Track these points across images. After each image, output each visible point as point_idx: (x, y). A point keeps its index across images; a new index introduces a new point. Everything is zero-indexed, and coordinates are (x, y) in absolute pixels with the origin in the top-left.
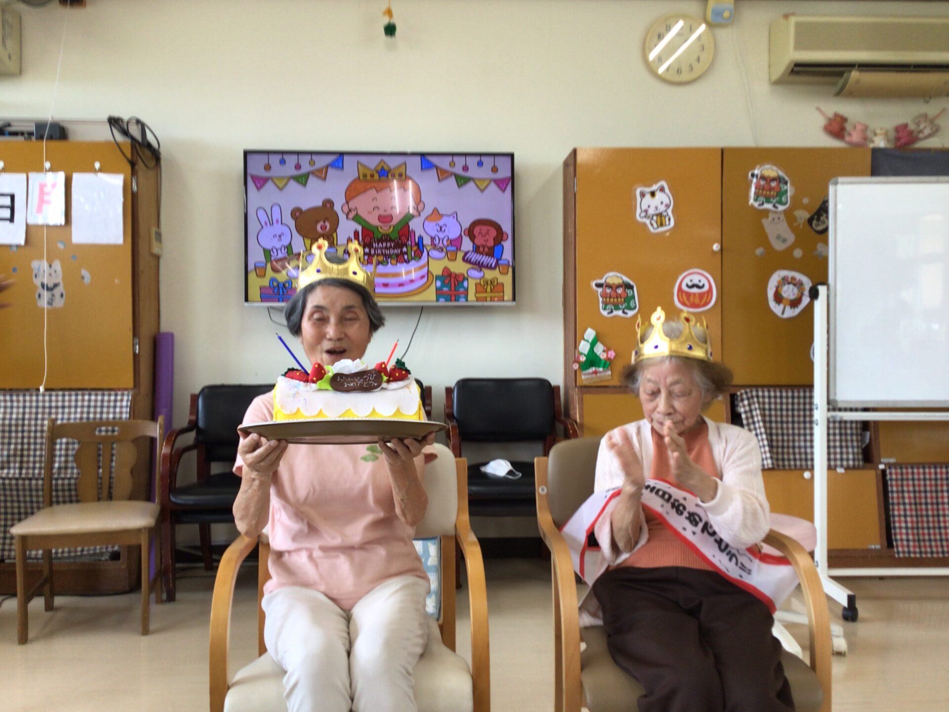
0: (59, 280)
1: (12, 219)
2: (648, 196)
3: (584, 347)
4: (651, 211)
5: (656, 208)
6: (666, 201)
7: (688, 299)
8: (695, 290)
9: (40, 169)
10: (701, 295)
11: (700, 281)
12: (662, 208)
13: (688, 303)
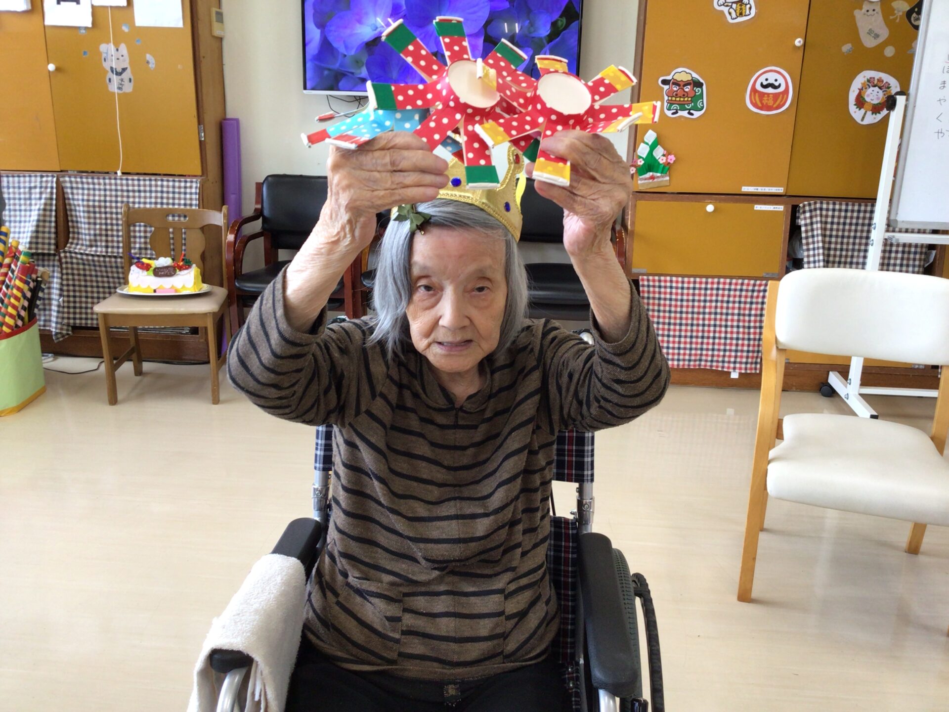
0: (126, 64)
3: (643, 150)
7: (761, 101)
8: (770, 90)
10: (776, 96)
11: (776, 80)
13: (760, 105)
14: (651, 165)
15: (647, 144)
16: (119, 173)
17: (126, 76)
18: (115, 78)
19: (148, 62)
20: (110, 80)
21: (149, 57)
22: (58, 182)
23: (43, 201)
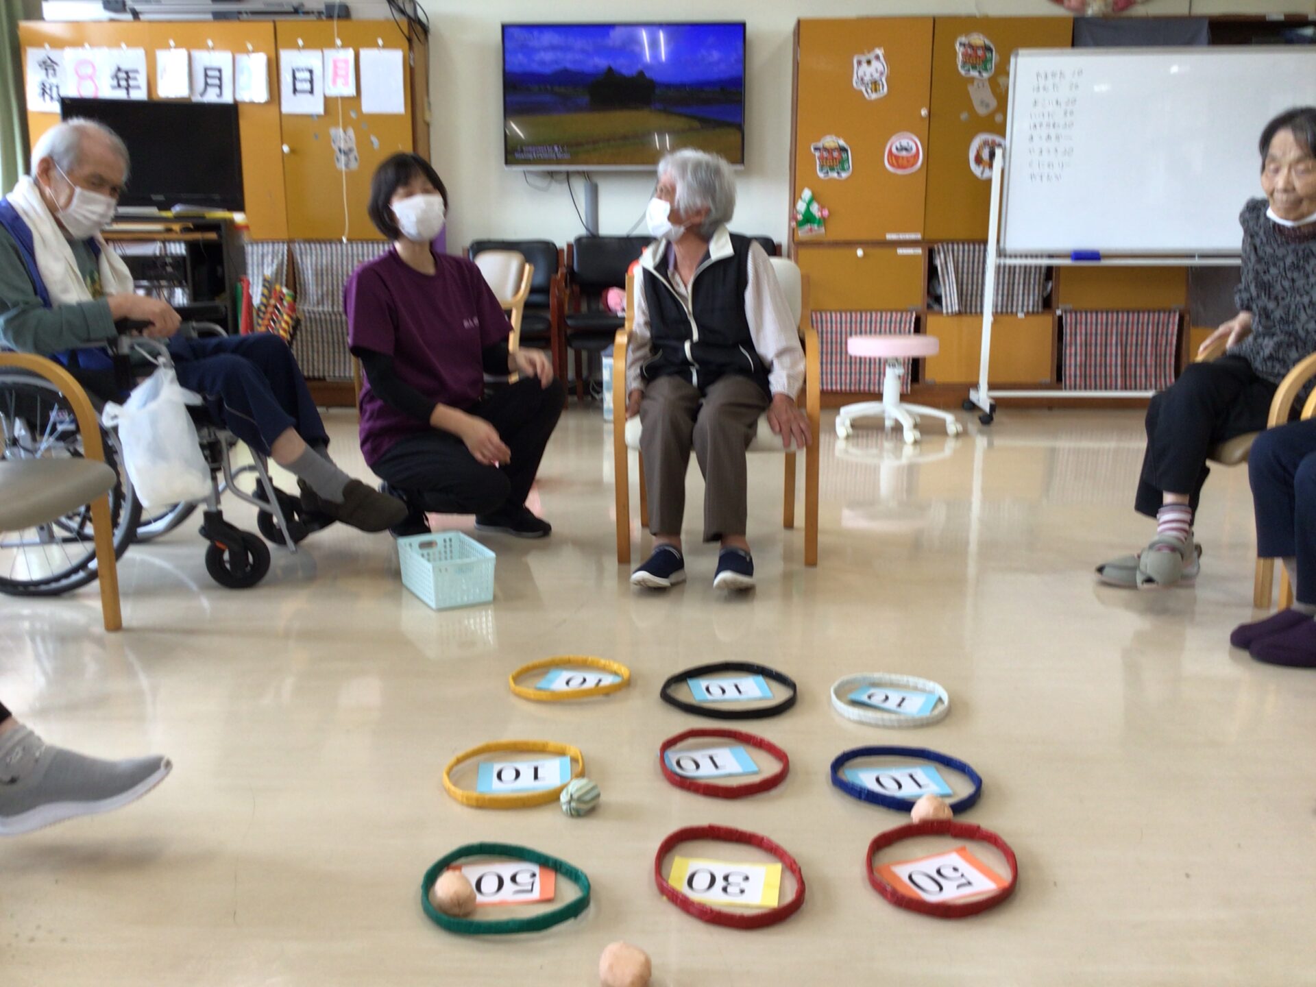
0: (353, 145)
1: (312, 92)
2: (864, 65)
3: (801, 206)
4: (867, 78)
5: (872, 76)
6: (880, 67)
7: (897, 162)
8: (904, 153)
9: (332, 45)
10: (908, 159)
11: (908, 143)
12: (876, 76)
13: (895, 164)
14: (809, 218)
15: (804, 201)
16: (344, 240)
17: (352, 156)
18: (343, 158)
19: (372, 143)
20: (338, 159)
21: (374, 139)
22: (289, 250)
23: (275, 266)
